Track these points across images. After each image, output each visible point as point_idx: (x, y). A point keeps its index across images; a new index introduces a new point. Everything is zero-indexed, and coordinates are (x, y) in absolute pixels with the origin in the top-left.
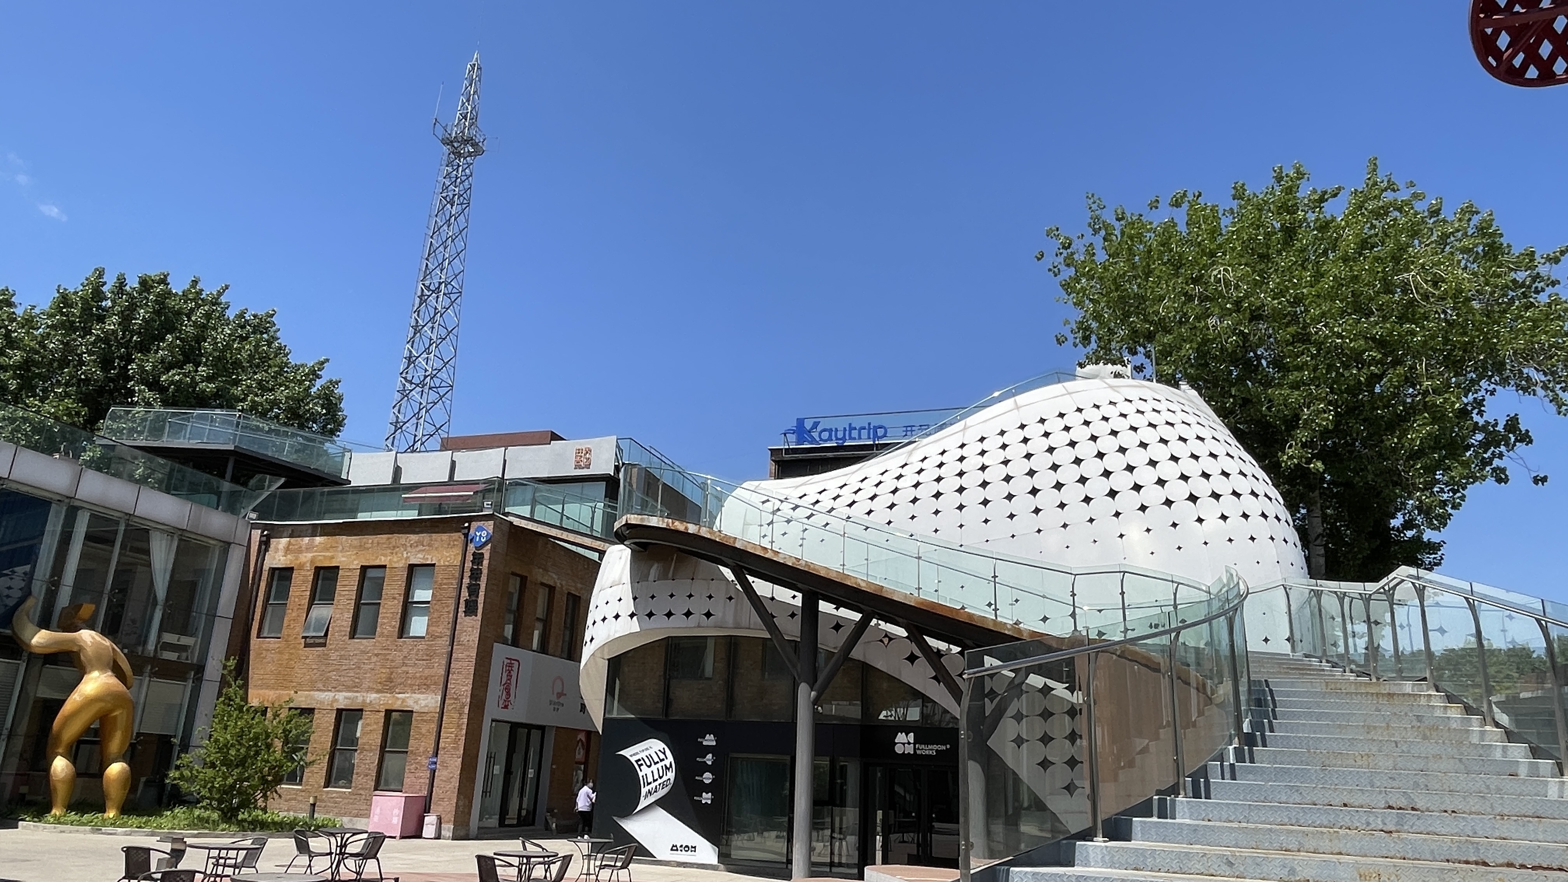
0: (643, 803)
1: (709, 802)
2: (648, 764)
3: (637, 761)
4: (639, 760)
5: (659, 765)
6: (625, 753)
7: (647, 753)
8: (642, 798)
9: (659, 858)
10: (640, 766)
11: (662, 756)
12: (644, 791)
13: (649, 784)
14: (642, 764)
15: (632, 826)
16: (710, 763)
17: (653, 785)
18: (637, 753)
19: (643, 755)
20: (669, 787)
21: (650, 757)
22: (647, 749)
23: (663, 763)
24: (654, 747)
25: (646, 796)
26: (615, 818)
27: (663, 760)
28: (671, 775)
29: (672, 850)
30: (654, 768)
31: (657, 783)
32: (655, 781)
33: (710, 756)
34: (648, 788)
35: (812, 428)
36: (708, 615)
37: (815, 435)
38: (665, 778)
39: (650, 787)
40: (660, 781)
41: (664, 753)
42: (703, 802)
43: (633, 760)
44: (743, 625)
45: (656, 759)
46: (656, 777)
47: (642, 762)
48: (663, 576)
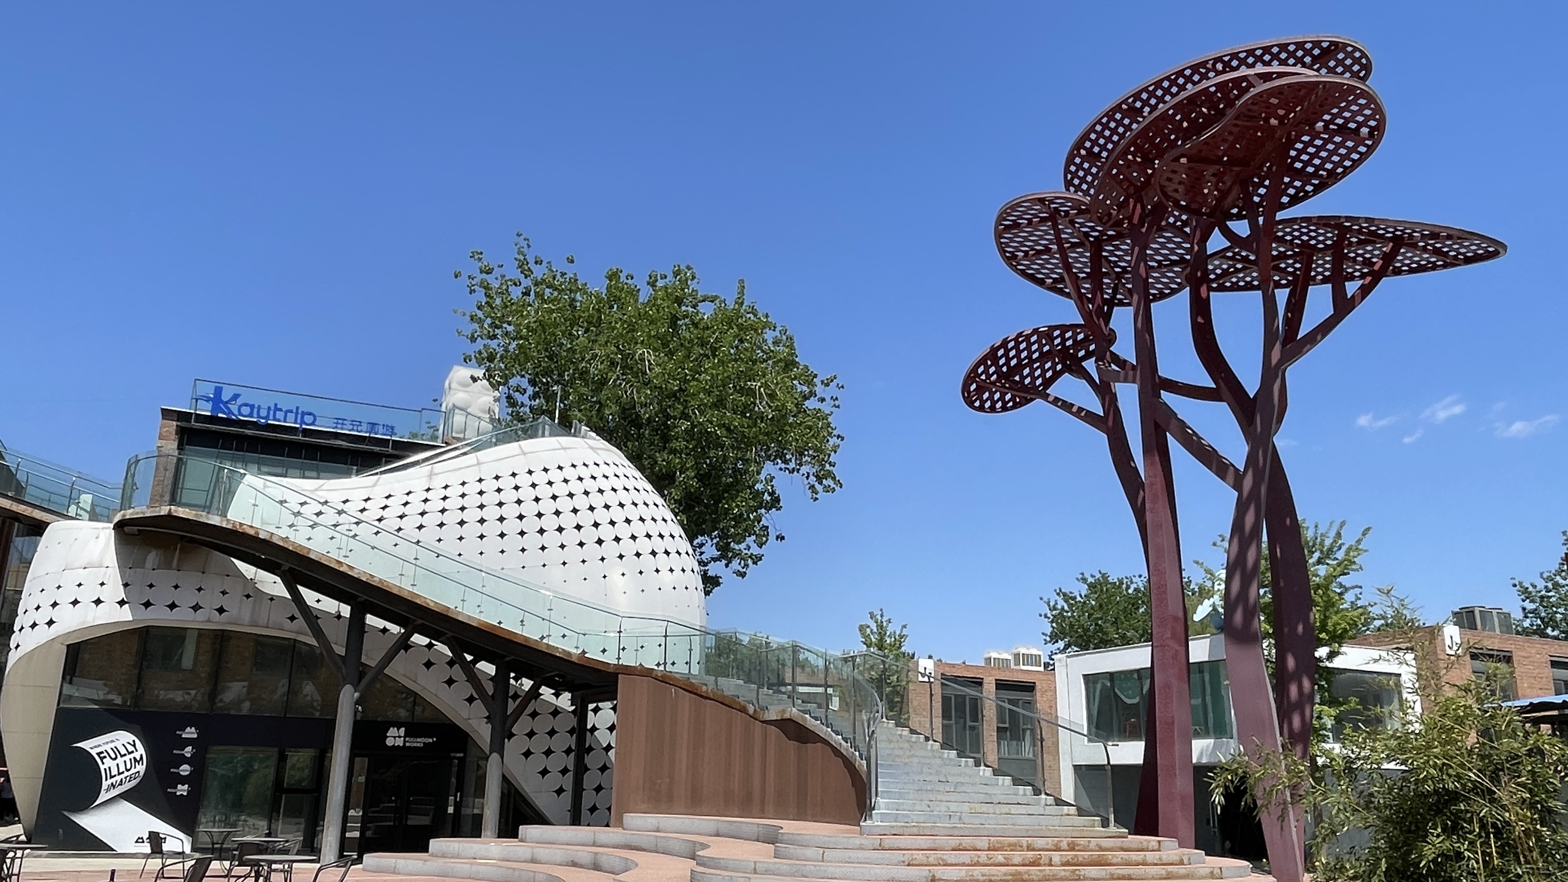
0: (103, 797)
1: (185, 794)
2: (113, 756)
3: (98, 754)
4: (102, 753)
5: (127, 758)
6: (85, 745)
7: (112, 745)
8: (103, 792)
9: (119, 851)
10: (102, 759)
11: (131, 748)
12: (105, 784)
13: (112, 777)
14: (105, 757)
15: (88, 821)
16: (189, 755)
17: (118, 778)
18: (99, 746)
19: (108, 748)
20: (138, 780)
21: (116, 750)
22: (112, 741)
23: (132, 756)
24: (123, 738)
25: (108, 790)
26: (66, 813)
27: (132, 752)
28: (141, 768)
29: (137, 842)
30: (120, 760)
31: (122, 776)
32: (119, 774)
33: (189, 748)
34: (110, 781)
35: (231, 400)
36: (221, 610)
37: (234, 408)
38: (133, 771)
39: (113, 780)
40: (126, 774)
41: (134, 746)
42: (178, 794)
43: (94, 752)
44: (260, 624)
45: (123, 751)
46: (122, 769)
47: (105, 754)
48: (166, 565)
